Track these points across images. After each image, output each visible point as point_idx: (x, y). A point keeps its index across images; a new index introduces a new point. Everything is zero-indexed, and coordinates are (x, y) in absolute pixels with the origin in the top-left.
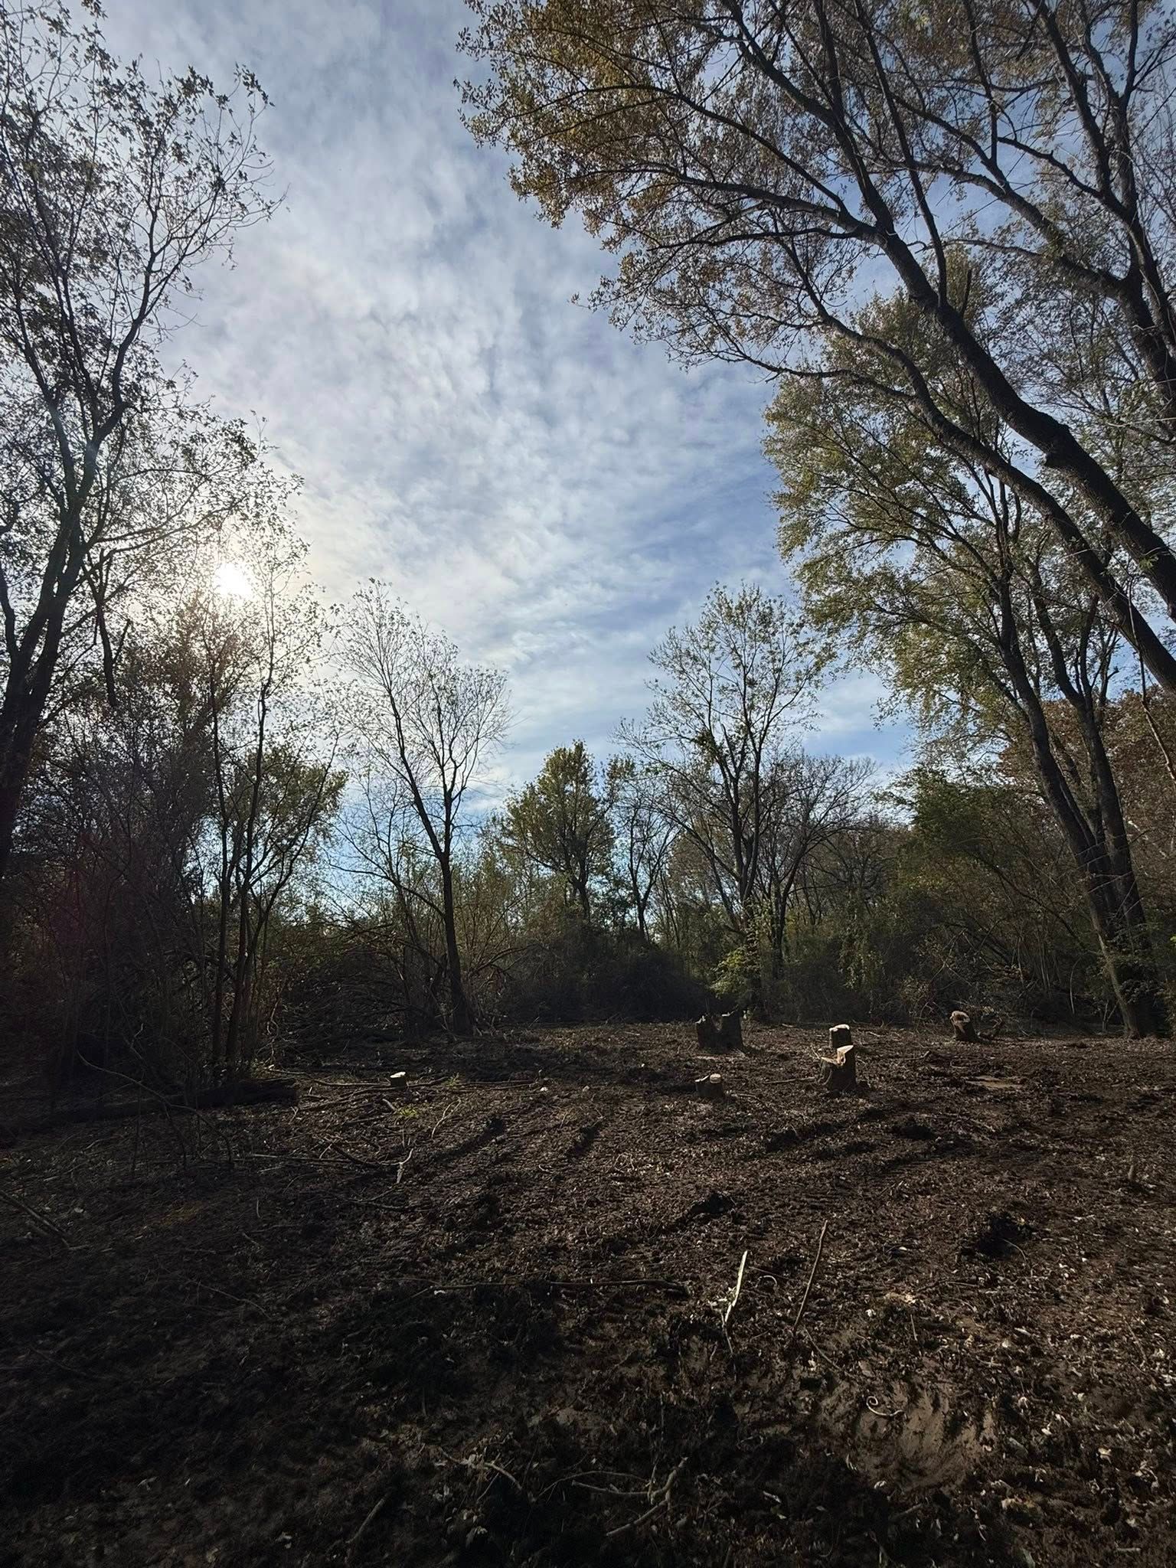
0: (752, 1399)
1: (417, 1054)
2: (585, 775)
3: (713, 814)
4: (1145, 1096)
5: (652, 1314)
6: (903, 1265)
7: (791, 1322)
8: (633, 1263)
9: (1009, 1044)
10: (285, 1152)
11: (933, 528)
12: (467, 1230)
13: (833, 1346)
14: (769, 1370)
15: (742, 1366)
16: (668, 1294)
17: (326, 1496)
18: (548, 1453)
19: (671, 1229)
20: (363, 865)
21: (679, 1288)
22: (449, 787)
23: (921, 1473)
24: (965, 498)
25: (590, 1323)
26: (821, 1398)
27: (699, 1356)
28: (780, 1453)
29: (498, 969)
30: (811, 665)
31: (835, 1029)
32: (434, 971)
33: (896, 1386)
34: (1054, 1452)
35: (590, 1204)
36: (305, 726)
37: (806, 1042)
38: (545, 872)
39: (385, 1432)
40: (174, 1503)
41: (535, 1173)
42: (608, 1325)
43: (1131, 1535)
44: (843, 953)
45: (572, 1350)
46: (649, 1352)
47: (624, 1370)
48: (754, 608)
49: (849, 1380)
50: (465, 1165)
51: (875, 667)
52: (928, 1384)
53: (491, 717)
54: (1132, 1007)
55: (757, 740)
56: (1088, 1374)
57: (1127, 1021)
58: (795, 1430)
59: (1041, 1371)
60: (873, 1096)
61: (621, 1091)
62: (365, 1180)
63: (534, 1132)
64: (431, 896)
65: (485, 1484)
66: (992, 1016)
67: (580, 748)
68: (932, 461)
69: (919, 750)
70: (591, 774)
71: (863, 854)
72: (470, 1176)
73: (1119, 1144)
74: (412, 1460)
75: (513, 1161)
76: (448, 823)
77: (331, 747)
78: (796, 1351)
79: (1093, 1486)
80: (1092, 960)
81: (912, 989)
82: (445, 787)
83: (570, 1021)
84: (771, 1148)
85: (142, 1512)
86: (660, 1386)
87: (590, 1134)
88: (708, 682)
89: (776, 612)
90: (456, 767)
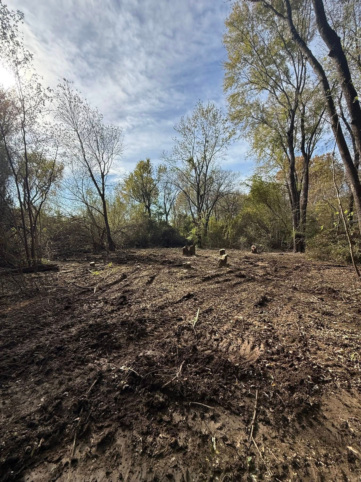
0: (201, 345)
1: (98, 257)
2: (150, 171)
3: (191, 186)
4: (297, 267)
5: (173, 325)
6: (239, 308)
7: (211, 325)
8: (167, 312)
9: (264, 254)
10: (56, 285)
11: (276, 86)
12: (117, 305)
13: (222, 330)
14: (206, 337)
15: (199, 337)
16: (177, 320)
17: (79, 380)
18: (146, 365)
19: (177, 303)
20: (74, 197)
21: (180, 318)
22: (103, 171)
23: (245, 359)
24: (288, 75)
25: (155, 328)
26: (219, 343)
27: (187, 335)
28: (210, 358)
29: (122, 232)
30: (227, 136)
31: (221, 250)
32: (101, 232)
33: (239, 339)
34: (278, 352)
35: (154, 297)
36: (43, 140)
37: (212, 253)
38: (137, 203)
39: (96, 361)
40: (28, 386)
41: (137, 289)
42: (160, 328)
43: (296, 369)
44: (224, 230)
45: (151, 335)
46: (173, 335)
47: (166, 340)
48: (212, 112)
49: (226, 338)
50: (115, 287)
51: (248, 139)
52: (247, 338)
53: (117, 146)
54: (297, 245)
55: (207, 162)
56: (285, 333)
57: (294, 248)
58: (213, 351)
59: (274, 333)
60: (230, 267)
61: (161, 266)
62: (83, 293)
63: (136, 278)
64: (99, 209)
65: (127, 374)
66: (262, 247)
67: (148, 161)
68: (281, 56)
69: (255, 169)
70: (152, 171)
71: (233, 201)
72: (117, 290)
73: (291, 278)
74: (105, 368)
75: (130, 286)
76: (103, 184)
77: (56, 151)
78: (213, 332)
79: (287, 359)
80: (290, 233)
81: (242, 240)
82: (101, 171)
83: (145, 247)
84: (204, 281)
85: (18, 390)
86: (176, 343)
87: (153, 278)
88: (193, 139)
89: (219, 115)
90: (105, 164)
